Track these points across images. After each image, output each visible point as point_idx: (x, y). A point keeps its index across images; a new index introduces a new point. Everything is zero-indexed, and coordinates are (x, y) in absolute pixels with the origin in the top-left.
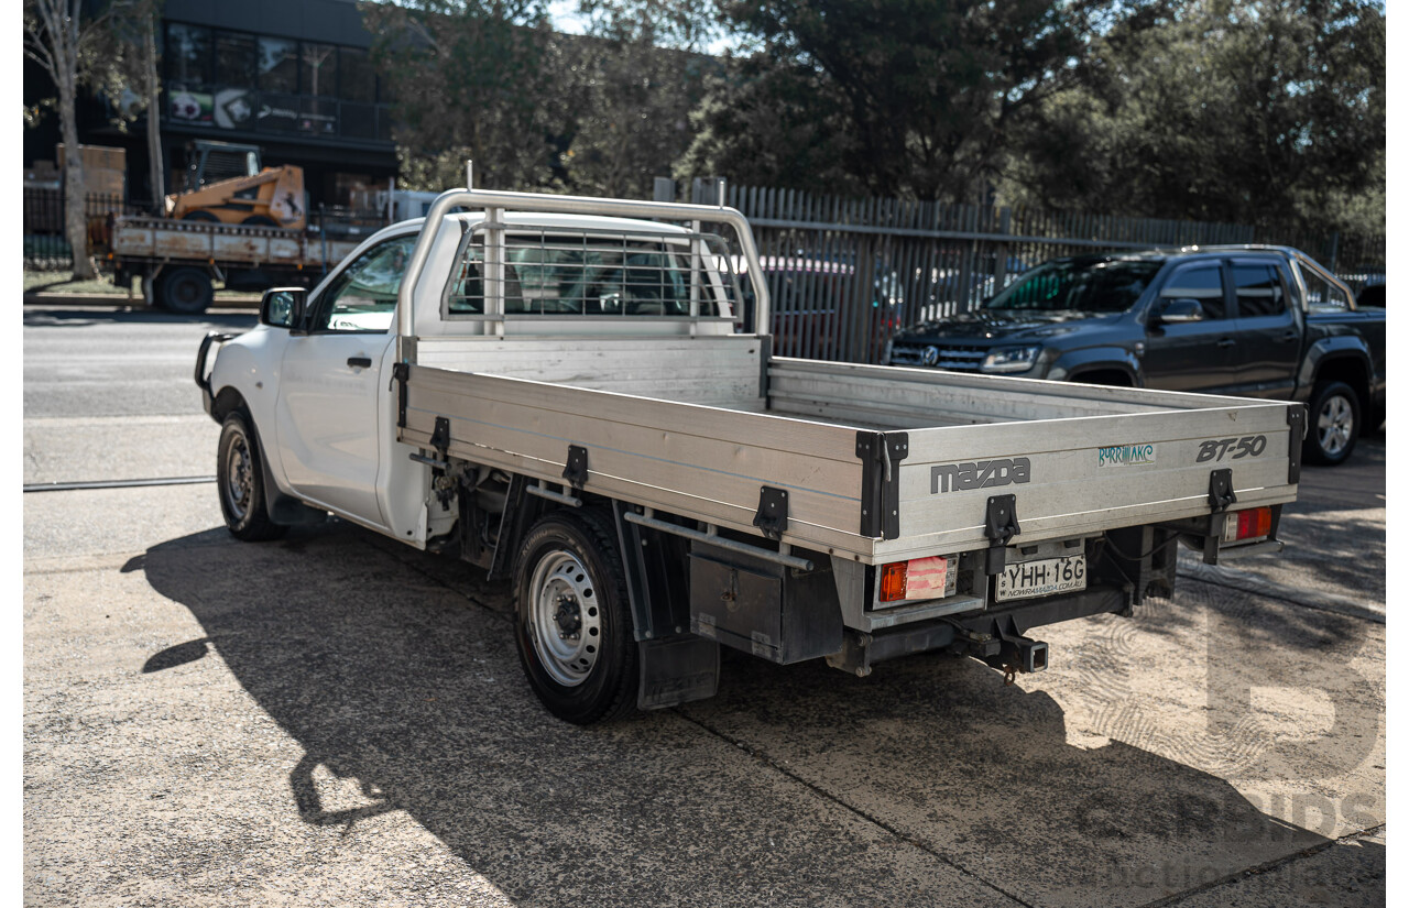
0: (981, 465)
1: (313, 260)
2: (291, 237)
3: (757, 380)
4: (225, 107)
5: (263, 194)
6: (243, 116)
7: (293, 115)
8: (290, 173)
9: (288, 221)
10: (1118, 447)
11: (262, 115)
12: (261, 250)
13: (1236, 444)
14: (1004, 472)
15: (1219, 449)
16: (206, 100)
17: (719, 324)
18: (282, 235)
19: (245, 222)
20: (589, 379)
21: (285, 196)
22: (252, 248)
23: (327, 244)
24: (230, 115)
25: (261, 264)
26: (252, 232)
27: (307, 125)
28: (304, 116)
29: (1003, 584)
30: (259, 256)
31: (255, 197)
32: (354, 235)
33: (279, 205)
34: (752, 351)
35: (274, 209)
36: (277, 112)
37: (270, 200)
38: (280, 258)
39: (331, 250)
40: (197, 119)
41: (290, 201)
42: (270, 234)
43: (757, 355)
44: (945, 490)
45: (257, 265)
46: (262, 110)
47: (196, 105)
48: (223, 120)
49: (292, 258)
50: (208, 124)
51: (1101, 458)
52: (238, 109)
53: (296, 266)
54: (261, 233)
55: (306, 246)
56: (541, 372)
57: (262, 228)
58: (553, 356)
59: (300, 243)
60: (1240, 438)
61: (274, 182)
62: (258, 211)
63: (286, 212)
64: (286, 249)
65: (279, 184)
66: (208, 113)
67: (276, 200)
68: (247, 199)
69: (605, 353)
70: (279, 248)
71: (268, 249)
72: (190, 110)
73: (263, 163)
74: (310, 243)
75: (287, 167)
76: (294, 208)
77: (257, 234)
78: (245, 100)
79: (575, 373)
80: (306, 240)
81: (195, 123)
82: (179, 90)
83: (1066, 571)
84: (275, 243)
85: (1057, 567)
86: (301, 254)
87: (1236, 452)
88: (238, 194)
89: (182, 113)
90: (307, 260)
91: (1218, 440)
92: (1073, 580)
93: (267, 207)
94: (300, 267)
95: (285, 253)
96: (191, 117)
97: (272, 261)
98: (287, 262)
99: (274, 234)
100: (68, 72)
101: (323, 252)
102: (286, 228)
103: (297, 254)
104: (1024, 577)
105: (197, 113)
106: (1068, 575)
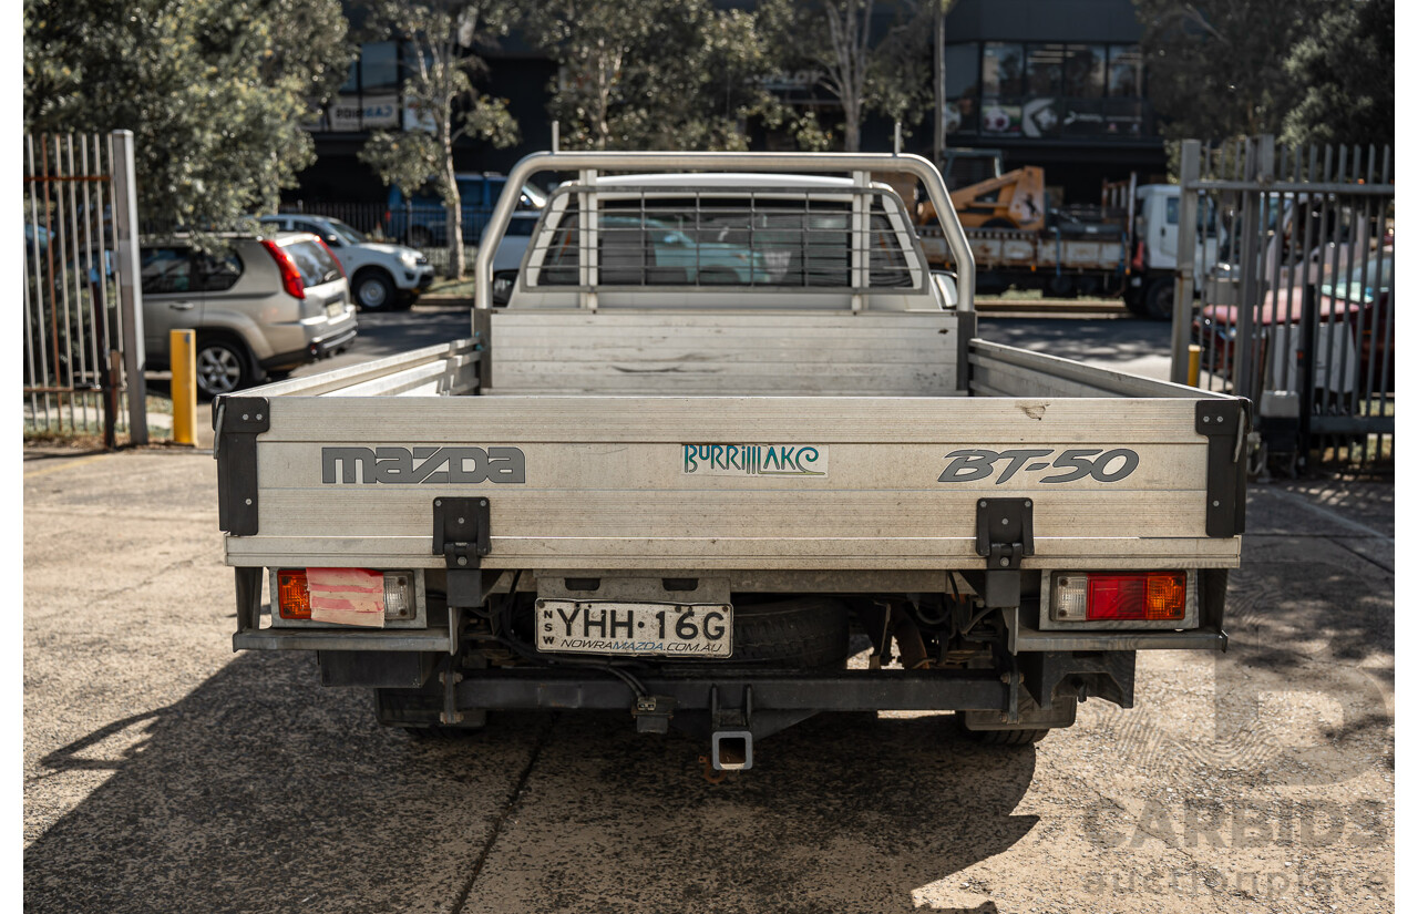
0: (419, 453)
1: (1047, 261)
2: (1027, 239)
3: (954, 368)
4: (1033, 117)
5: (1003, 196)
6: (1050, 124)
7: (1097, 118)
8: (1030, 174)
9: (1027, 223)
10: (730, 445)
11: (1068, 121)
12: (995, 253)
13: (1050, 459)
14: (469, 465)
15: (1000, 466)
16: (1015, 111)
17: (910, 298)
18: (1019, 237)
19: (986, 225)
20: (703, 359)
21: (1024, 197)
22: (986, 250)
23: (1062, 245)
24: (1038, 124)
25: (994, 267)
26: (989, 235)
27: (1113, 128)
28: (1110, 118)
29: (549, 628)
30: (993, 258)
31: (996, 200)
32: (1092, 234)
33: (1018, 207)
34: (944, 332)
35: (1013, 212)
36: (1083, 117)
37: (1009, 202)
38: (1013, 260)
39: (1066, 250)
40: (1007, 131)
41: (1029, 203)
42: (1006, 236)
43: (953, 334)
44: (349, 478)
45: (990, 267)
46: (1068, 116)
47: (1006, 118)
48: (1031, 130)
49: (1025, 260)
50: (1016, 134)
51: (688, 458)
52: (1046, 118)
53: (1029, 268)
54: (997, 235)
55: (1040, 246)
56: (640, 350)
57: (998, 230)
58: (656, 332)
59: (1035, 243)
60: (1059, 451)
61: (1014, 184)
62: (998, 213)
63: (1025, 214)
64: (1020, 250)
65: (1019, 186)
66: (1016, 124)
67: (1016, 201)
68: (989, 203)
69: (724, 330)
70: (1013, 249)
71: (1002, 250)
72: (1000, 122)
73: (1006, 169)
74: (1045, 243)
75: (1028, 169)
76: (1033, 209)
77: (993, 237)
78: (1053, 108)
79: (685, 352)
80: (1040, 241)
81: (1004, 135)
82: (991, 105)
83: (680, 625)
84: (1009, 245)
85: (661, 616)
86: (1035, 255)
87: (1050, 471)
88: (979, 198)
89: (992, 126)
90: (1041, 262)
91: (999, 450)
92: (701, 640)
93: (1006, 209)
94: (1033, 269)
95: (1019, 255)
96: (1001, 129)
97: (1006, 263)
98: (1020, 263)
99: (1010, 237)
100: (854, 98)
101: (1057, 252)
102: (1025, 229)
103: (1031, 255)
104: (588, 623)
105: (1006, 125)
106: (687, 631)
